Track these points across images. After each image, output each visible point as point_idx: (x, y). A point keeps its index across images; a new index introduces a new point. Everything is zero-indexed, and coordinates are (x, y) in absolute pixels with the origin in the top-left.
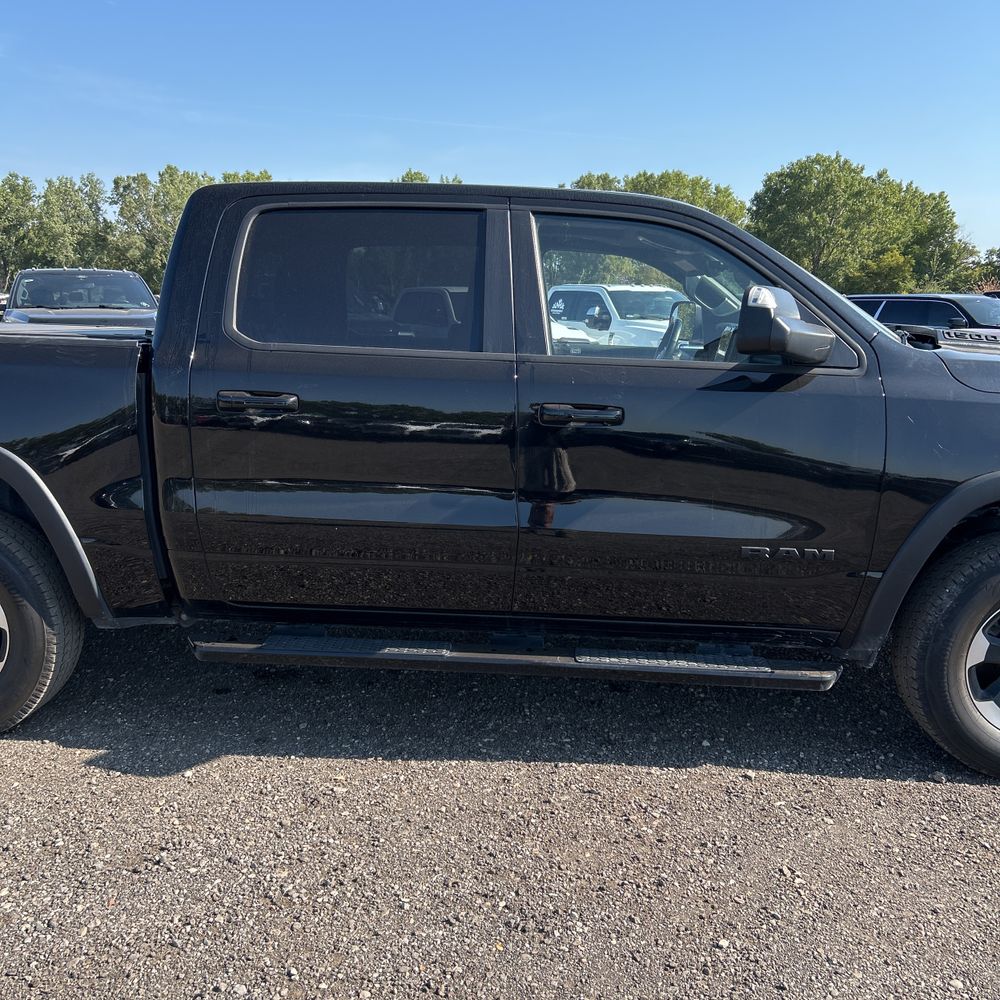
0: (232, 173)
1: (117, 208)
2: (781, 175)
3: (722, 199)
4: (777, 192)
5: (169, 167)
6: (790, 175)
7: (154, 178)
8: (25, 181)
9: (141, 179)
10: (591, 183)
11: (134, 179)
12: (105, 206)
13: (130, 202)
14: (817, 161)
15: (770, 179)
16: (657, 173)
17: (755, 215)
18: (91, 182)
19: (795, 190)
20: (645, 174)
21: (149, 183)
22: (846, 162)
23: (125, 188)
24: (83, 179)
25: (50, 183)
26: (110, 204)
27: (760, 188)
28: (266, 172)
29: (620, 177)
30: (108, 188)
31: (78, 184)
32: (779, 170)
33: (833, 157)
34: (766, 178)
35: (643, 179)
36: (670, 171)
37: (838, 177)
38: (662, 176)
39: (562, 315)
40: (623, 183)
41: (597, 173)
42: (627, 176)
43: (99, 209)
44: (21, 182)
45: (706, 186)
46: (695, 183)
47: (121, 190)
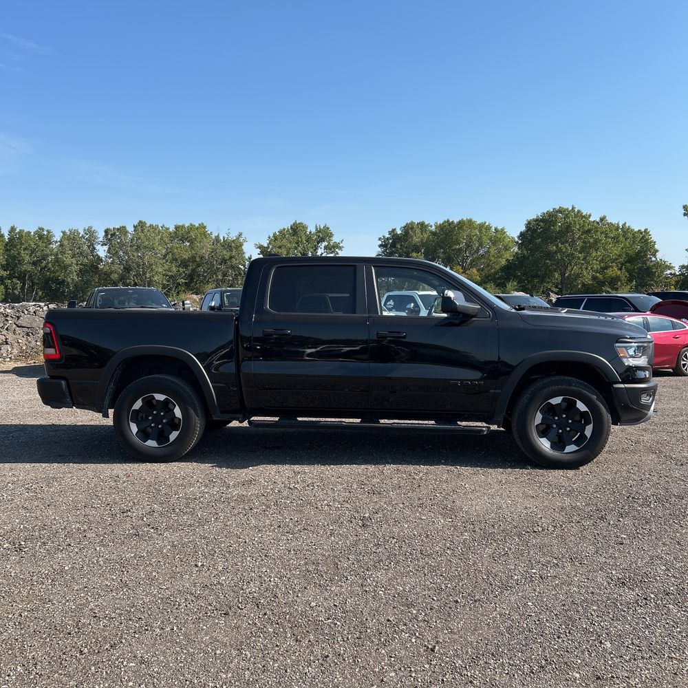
0: (181, 224)
1: (106, 248)
2: (536, 220)
3: (499, 236)
4: (534, 231)
5: (140, 222)
6: (542, 220)
7: (130, 229)
8: (49, 232)
9: (123, 230)
10: (413, 228)
11: (118, 229)
12: (98, 247)
13: (115, 244)
14: (560, 212)
15: (529, 223)
16: (456, 221)
17: (520, 246)
18: (90, 232)
19: (546, 230)
20: (448, 221)
21: (127, 232)
22: (579, 211)
23: (112, 235)
24: (85, 230)
25: (64, 233)
26: (102, 245)
27: (523, 229)
28: (203, 224)
29: (432, 223)
30: (101, 235)
31: (82, 233)
32: (535, 217)
33: (570, 209)
34: (526, 222)
36: (465, 219)
37: (574, 221)
38: (460, 223)
39: (392, 308)
40: (434, 227)
41: (416, 221)
42: (437, 223)
43: (95, 249)
44: (45, 233)
45: (488, 228)
46: (482, 226)
47: (109, 236)
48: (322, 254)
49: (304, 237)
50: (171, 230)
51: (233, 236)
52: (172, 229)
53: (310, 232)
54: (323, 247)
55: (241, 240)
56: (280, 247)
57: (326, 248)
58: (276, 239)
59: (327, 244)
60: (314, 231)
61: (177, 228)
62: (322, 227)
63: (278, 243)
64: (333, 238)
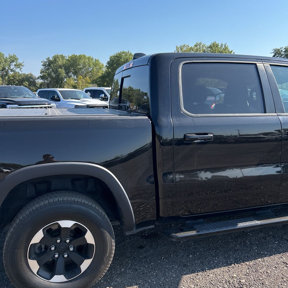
2: (114, 56)
3: (97, 63)
4: (113, 61)
6: (117, 56)
10: (58, 57)
14: (123, 53)
15: (111, 57)
16: (78, 55)
17: (108, 68)
19: (118, 61)
20: (74, 55)
22: (131, 53)
27: (109, 60)
29: (67, 56)
32: (113, 55)
33: (127, 52)
34: (110, 57)
35: (74, 56)
36: (82, 54)
37: (129, 57)
38: (80, 56)
40: (68, 57)
41: (59, 54)
42: (69, 56)
45: (92, 59)
46: (89, 58)
48: (13, 68)
49: (3, 60)
53: (6, 58)
54: (13, 65)
57: (15, 65)
59: (15, 63)
60: (8, 57)
62: (12, 55)
64: (19, 61)
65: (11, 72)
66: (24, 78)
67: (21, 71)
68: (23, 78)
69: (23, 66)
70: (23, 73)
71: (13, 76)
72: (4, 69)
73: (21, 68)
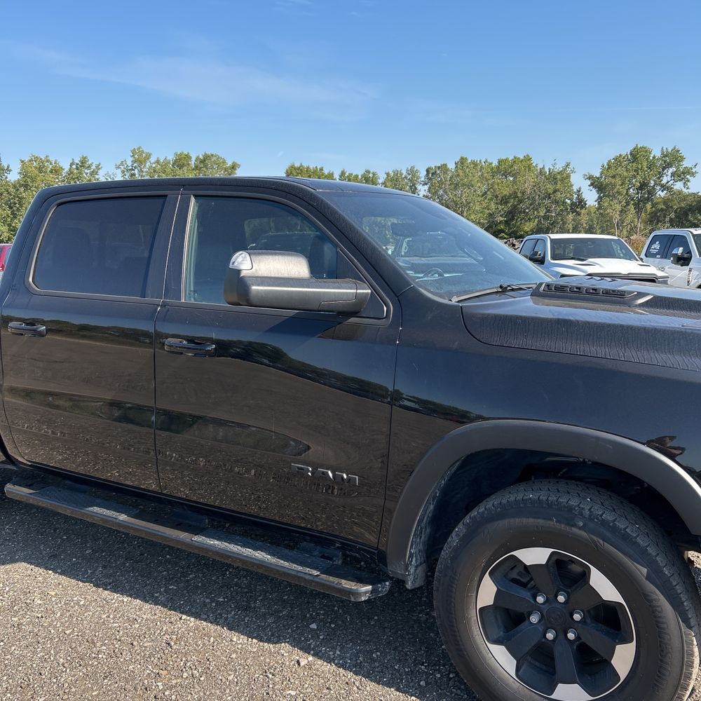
0: (504, 158)
1: (426, 187)
5: (462, 158)
7: (451, 166)
8: (374, 174)
9: (443, 168)
11: (439, 168)
12: (419, 187)
13: (435, 183)
18: (413, 172)
21: (448, 170)
23: (433, 174)
24: (407, 170)
25: (388, 174)
26: (423, 185)
28: (528, 156)
30: (423, 174)
31: (405, 173)
39: (657, 254)
43: (416, 189)
44: (371, 175)
47: (430, 175)
48: (668, 182)
49: (645, 164)
50: (493, 165)
51: (559, 167)
52: (495, 163)
53: (654, 157)
54: (669, 174)
55: (569, 170)
56: (613, 177)
57: (673, 175)
58: (609, 168)
59: (675, 170)
60: (658, 155)
61: (500, 162)
62: (670, 150)
63: (612, 172)
64: (684, 163)
65: (660, 192)
66: (694, 203)
67: (688, 188)
68: (690, 205)
69: (693, 174)
70: (690, 191)
71: (666, 201)
72: (643, 186)
73: (688, 181)
